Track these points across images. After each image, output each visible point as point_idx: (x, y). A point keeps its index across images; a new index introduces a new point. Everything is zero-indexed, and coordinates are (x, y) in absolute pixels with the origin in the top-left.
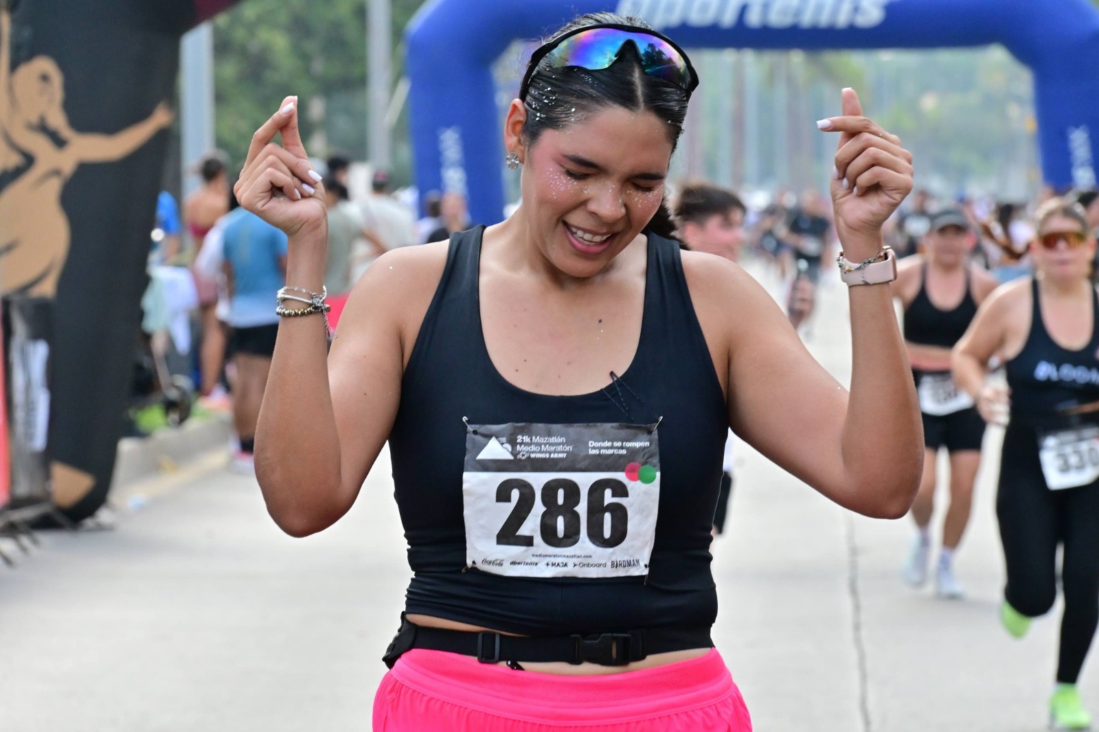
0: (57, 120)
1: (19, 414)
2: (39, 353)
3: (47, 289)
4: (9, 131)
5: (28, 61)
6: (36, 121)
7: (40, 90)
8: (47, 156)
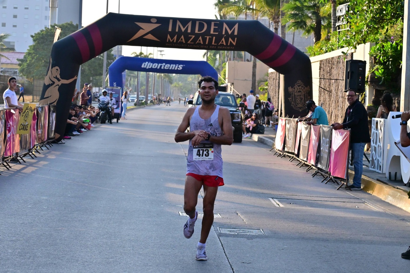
0: (59, 77)
2: (55, 114)
3: (55, 104)
4: (50, 78)
5: (55, 67)
6: (55, 77)
7: (56, 72)
8: (57, 82)
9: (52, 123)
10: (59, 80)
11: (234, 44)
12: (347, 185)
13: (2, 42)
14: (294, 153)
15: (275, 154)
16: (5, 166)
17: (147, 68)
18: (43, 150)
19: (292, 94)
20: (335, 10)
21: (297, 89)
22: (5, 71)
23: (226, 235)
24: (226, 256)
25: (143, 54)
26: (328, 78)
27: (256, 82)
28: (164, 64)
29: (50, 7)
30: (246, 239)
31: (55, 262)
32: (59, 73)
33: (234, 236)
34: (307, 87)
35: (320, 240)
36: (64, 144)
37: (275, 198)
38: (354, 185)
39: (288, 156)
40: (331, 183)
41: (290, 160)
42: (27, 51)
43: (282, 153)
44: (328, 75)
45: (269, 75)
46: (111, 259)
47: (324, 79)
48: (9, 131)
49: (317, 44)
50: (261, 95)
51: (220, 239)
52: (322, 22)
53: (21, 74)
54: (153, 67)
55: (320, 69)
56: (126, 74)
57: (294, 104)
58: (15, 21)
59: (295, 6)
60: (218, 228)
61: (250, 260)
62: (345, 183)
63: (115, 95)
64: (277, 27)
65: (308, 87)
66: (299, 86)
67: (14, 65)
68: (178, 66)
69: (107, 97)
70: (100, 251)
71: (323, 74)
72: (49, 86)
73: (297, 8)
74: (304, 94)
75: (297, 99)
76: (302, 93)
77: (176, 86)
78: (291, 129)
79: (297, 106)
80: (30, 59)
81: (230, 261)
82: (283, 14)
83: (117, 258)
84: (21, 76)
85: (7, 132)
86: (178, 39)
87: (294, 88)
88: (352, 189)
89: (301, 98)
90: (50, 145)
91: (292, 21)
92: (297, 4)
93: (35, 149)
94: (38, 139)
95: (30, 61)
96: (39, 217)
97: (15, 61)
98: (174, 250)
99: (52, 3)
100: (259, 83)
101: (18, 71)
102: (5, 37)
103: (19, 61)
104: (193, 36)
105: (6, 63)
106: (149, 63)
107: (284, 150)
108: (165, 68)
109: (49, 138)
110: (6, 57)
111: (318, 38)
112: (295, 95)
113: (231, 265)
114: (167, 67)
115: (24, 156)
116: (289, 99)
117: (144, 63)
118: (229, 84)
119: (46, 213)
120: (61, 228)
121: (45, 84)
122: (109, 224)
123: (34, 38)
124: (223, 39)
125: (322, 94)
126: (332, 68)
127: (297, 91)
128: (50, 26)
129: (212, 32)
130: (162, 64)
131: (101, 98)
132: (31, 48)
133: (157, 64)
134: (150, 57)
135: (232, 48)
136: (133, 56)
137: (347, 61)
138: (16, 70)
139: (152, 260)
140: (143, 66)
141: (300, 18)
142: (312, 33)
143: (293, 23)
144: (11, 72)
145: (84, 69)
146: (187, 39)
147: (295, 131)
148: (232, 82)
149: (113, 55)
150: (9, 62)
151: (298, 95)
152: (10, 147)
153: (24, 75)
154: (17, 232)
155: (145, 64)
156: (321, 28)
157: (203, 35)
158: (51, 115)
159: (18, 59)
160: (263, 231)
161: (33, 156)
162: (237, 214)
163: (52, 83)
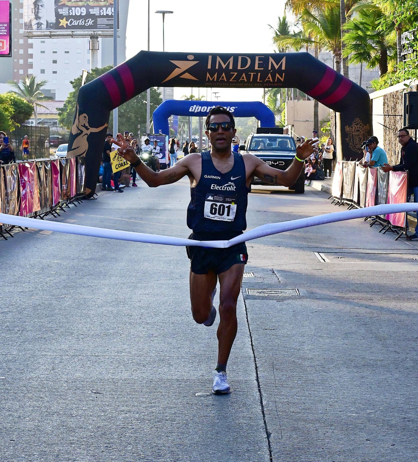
0: (87, 125)
1: (79, 179)
3: (84, 155)
4: (78, 127)
5: (82, 114)
6: (83, 125)
7: (84, 119)
8: (85, 131)
9: (82, 177)
10: (88, 129)
11: (282, 80)
12: (406, 234)
13: (39, 90)
14: (352, 200)
15: (332, 202)
17: (196, 112)
18: (69, 208)
19: (350, 134)
20: (400, 38)
21: (354, 128)
22: (44, 122)
23: (254, 298)
24: (248, 321)
25: (194, 97)
26: (392, 114)
27: (319, 122)
29: (90, 49)
30: (275, 301)
31: (45, 336)
32: (87, 121)
33: (263, 298)
34: (366, 125)
35: (362, 299)
36: (96, 200)
37: (321, 252)
38: (416, 235)
39: (346, 203)
40: (390, 232)
41: (348, 209)
42: (67, 99)
43: (340, 201)
44: (393, 111)
45: (330, 114)
46: (111, 331)
47: (389, 116)
48: (24, 187)
49: (382, 77)
50: (325, 137)
51: (245, 303)
52: (388, 52)
53: (61, 125)
54: (202, 111)
55: (384, 105)
56: (178, 120)
57: (352, 145)
58: (55, 67)
59: (357, 35)
60: (247, 289)
61: (275, 326)
62: (404, 233)
63: (160, 143)
64: (338, 60)
65: (368, 125)
66: (357, 125)
67: (54, 115)
68: (230, 108)
69: (150, 146)
70: (101, 321)
71: (387, 111)
72: (77, 135)
73: (359, 38)
74: (364, 134)
75: (355, 139)
76: (361, 132)
78: (349, 173)
79: (355, 147)
80: (70, 108)
81: (250, 328)
82: (344, 46)
83: (120, 329)
84: (62, 127)
85: (21, 189)
86: (218, 77)
87: (352, 127)
88: (412, 239)
89: (360, 138)
90: (80, 202)
91: (354, 52)
92: (359, 34)
93: (59, 206)
94: (62, 195)
95: (70, 109)
96: (44, 283)
97: (55, 111)
98: (188, 316)
99: (92, 45)
100: (321, 124)
101: (58, 121)
102: (42, 84)
104: (236, 74)
105: (45, 113)
106: (197, 106)
107: (342, 197)
109: (77, 195)
110: (44, 107)
111: (384, 70)
112: (353, 135)
113: (250, 333)
116: (346, 140)
117: (192, 106)
118: (290, 127)
119: (53, 278)
120: (64, 296)
121: (72, 134)
122: (121, 288)
123: (74, 84)
124: (270, 75)
125: (388, 133)
126: (396, 103)
127: (355, 130)
128: (91, 70)
129: (256, 68)
130: (212, 107)
131: (143, 147)
132: (70, 96)
133: (206, 107)
134: (203, 99)
135: (280, 85)
136: (183, 99)
137: (405, 93)
138: (56, 121)
139: (160, 330)
140: (190, 110)
141: (362, 48)
142: (377, 66)
143: (355, 54)
144: (50, 123)
145: (130, 116)
146: (229, 76)
147: (353, 174)
148: (293, 124)
150: (48, 112)
151: (356, 135)
152: (26, 205)
153: (65, 126)
154: (12, 302)
155: (193, 108)
156: (387, 59)
157: (247, 72)
158: (79, 168)
159: (57, 109)
160: (298, 291)
161: (56, 215)
162: (274, 272)
163: (79, 132)
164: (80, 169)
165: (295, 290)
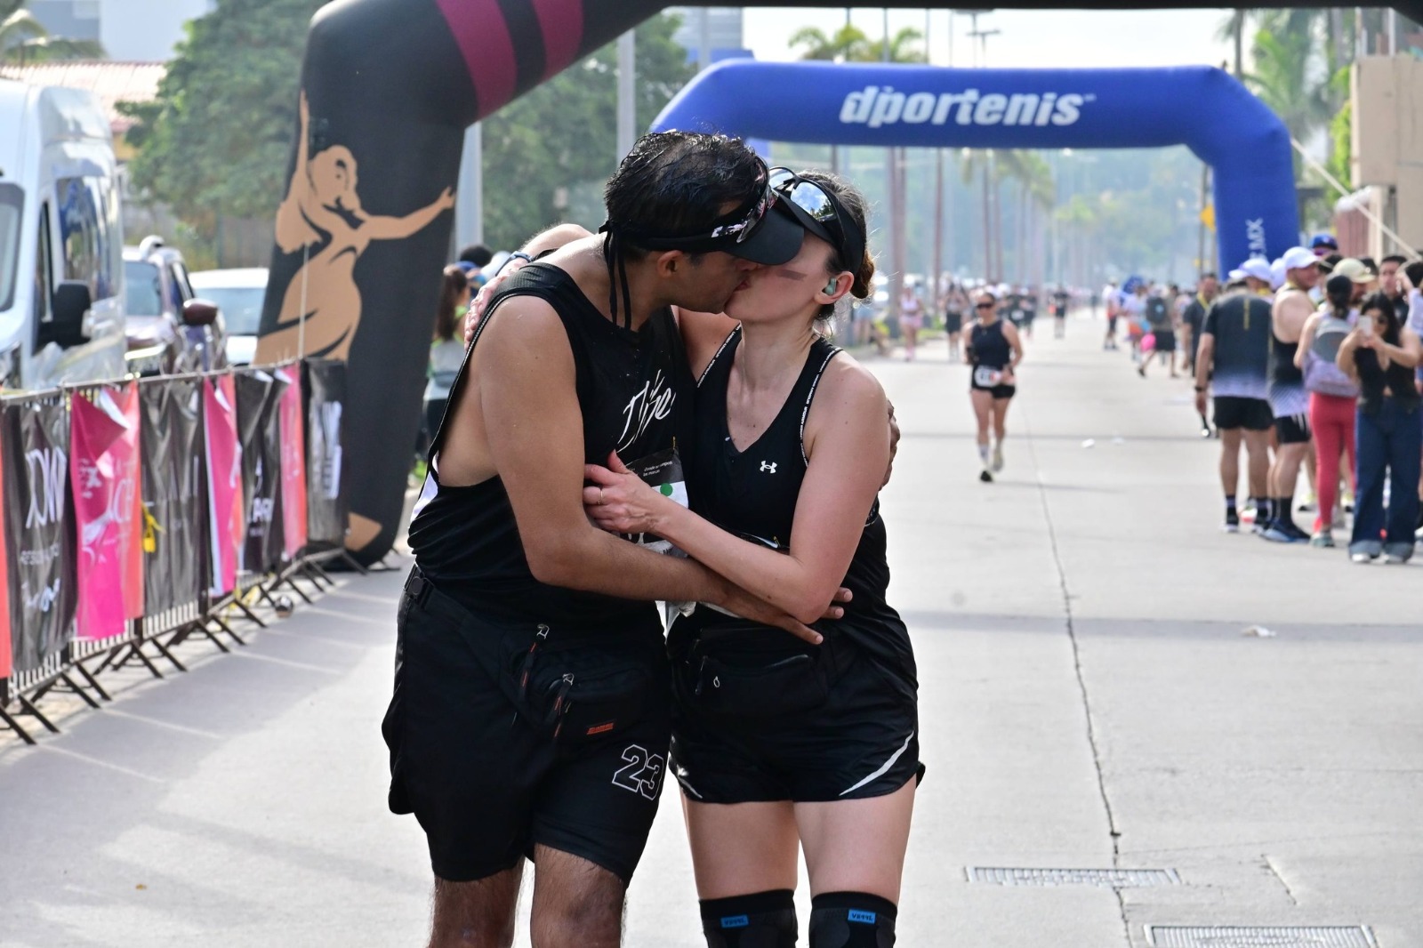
0: (352, 202)
1: (316, 467)
2: (335, 411)
3: (342, 353)
4: (307, 211)
5: (325, 148)
6: (332, 204)
7: (336, 175)
8: (342, 234)
9: (326, 459)
10: (354, 223)
16: (77, 690)
17: (875, 122)
25: (860, 37)
28: (971, 95)
32: (353, 180)
42: (177, 53)
48: (96, 508)
54: (909, 117)
60: (1147, 929)
68: (1055, 101)
72: (303, 255)
77: (1078, 221)
85: (84, 513)
90: (320, 580)
93: (236, 601)
103: (128, 114)
106: (881, 91)
108: (981, 118)
109: (309, 547)
114: (989, 114)
115: (176, 641)
117: (855, 96)
121: (278, 250)
130: (958, 98)
132: (194, 35)
133: (929, 100)
140: (847, 114)
148: (1389, 180)
149: (682, 54)
155: (858, 102)
158: (313, 415)
159: (120, 106)
160: (1372, 933)
161: (224, 638)
162: (1268, 867)
163: (317, 237)
164: (322, 424)
165: (1355, 931)
